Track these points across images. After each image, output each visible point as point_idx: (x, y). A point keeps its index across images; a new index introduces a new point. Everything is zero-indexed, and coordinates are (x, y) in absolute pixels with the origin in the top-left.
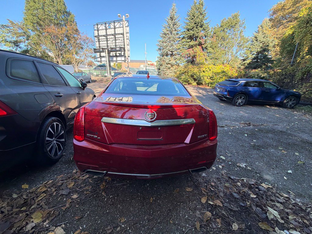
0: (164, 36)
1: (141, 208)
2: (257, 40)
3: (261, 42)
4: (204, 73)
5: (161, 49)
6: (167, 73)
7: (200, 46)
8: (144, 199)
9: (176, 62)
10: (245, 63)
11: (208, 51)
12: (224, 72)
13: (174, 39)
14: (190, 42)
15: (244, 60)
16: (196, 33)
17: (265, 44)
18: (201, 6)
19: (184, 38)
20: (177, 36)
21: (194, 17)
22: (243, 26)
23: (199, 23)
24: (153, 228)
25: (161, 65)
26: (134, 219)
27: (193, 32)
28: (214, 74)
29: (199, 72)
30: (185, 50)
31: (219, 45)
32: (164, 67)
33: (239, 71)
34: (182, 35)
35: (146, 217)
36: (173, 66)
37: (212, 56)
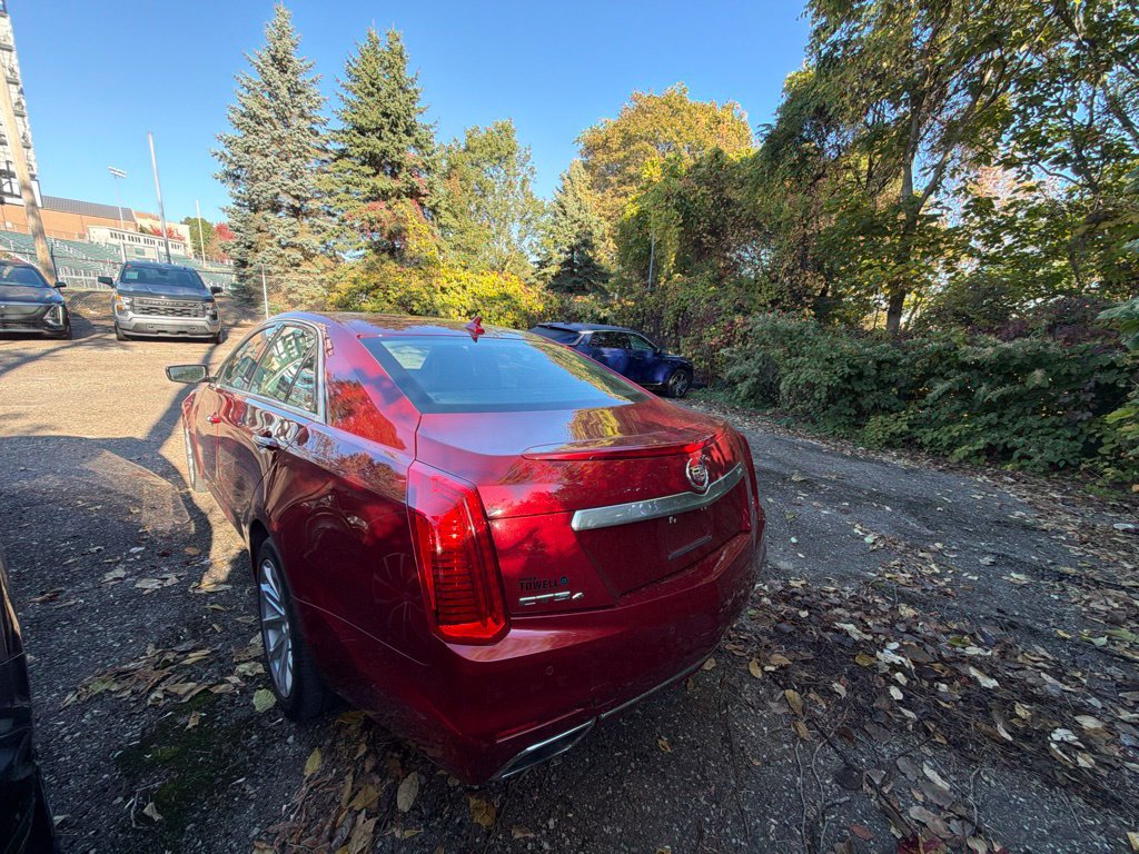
0: (252, 124)
1: (667, 788)
2: (565, 214)
3: (575, 222)
4: (445, 296)
5: (238, 177)
6: (290, 285)
7: (411, 198)
8: (643, 756)
9: (323, 242)
10: (545, 274)
11: (440, 220)
12: (506, 297)
13: (305, 150)
14: (374, 175)
15: (542, 265)
16: (392, 151)
17: (583, 229)
18: (398, 61)
19: (343, 154)
20: (315, 141)
21: (379, 90)
22: (529, 164)
23: (398, 118)
24: (742, 811)
25: (249, 247)
26: (685, 828)
27: (382, 145)
28: (479, 303)
29: (428, 292)
30: (357, 203)
31: (473, 208)
32: (268, 258)
33: (547, 299)
34: (335, 140)
35: (702, 799)
36: (314, 255)
37: (457, 239)
